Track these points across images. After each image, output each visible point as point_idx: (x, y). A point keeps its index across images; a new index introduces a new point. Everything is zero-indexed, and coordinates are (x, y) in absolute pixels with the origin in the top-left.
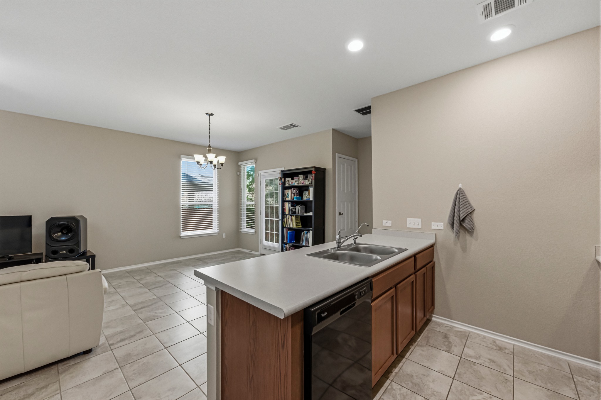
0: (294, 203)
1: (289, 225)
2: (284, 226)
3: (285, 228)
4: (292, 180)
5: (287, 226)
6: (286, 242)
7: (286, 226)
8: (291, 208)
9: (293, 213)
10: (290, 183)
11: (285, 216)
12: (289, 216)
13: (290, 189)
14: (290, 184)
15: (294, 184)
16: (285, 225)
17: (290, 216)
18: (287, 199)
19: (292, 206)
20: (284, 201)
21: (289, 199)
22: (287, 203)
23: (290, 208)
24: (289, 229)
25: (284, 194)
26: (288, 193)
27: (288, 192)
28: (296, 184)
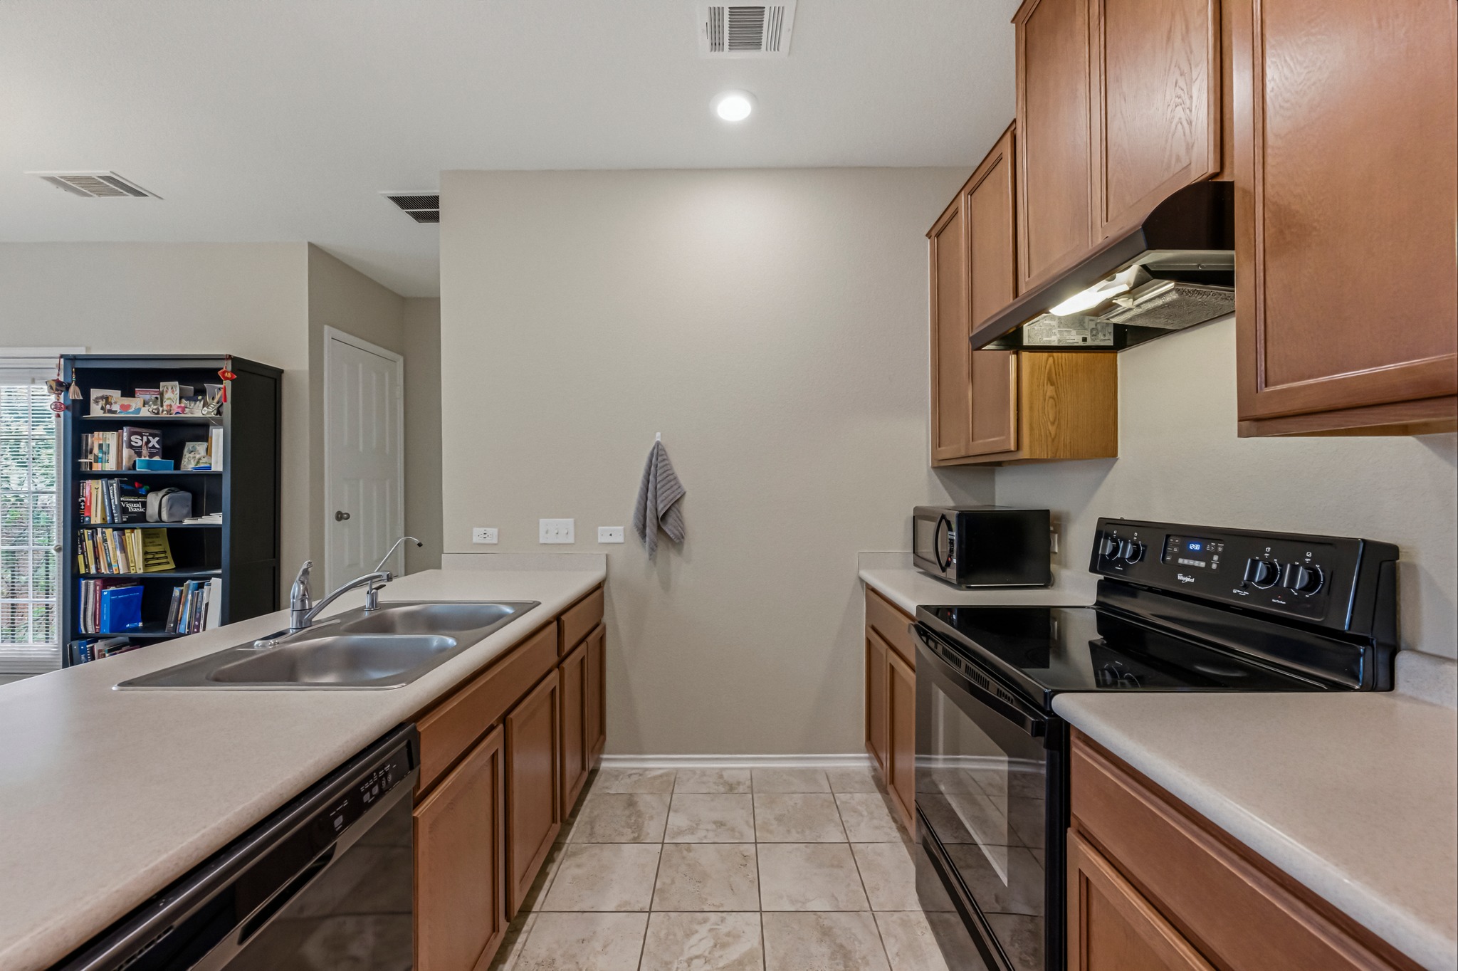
0: (133, 484)
1: (110, 565)
2: (82, 571)
3: (87, 576)
4: (123, 395)
5: (98, 569)
6: (91, 630)
7: (93, 571)
8: (120, 501)
9: (130, 520)
10: (116, 407)
11: (87, 532)
12: (109, 532)
13: (117, 431)
14: (115, 412)
15: (138, 411)
16: (87, 566)
17: (115, 529)
18: (97, 467)
19: (122, 492)
20: (77, 475)
21: (111, 466)
22: (100, 481)
23: (115, 501)
24: (108, 581)
25: (77, 450)
26: (101, 446)
27: (105, 439)
28: (145, 413)
